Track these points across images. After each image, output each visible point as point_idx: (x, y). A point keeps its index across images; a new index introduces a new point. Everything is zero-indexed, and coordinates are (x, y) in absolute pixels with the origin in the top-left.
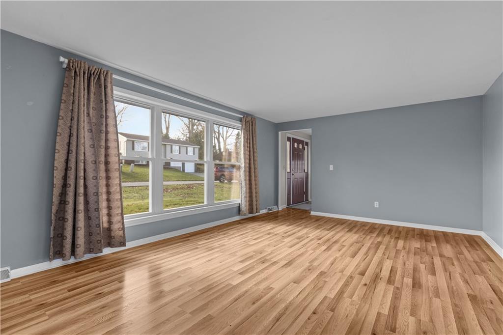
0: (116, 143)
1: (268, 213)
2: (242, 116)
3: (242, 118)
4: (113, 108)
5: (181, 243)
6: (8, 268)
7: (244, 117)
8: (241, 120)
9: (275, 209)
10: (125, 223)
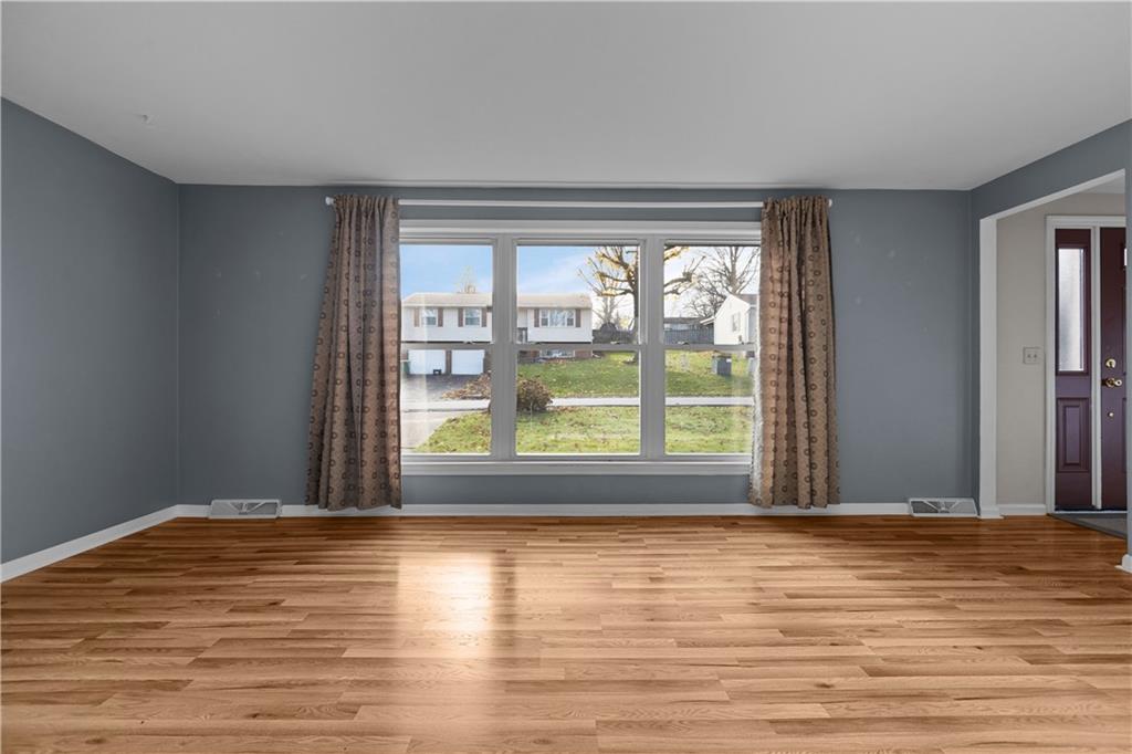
0: (396, 321)
1: (910, 518)
2: (761, 205)
3: (761, 208)
4: (394, 260)
5: (505, 533)
6: (277, 501)
7: (766, 204)
8: (756, 216)
9: (959, 508)
10: (402, 468)
